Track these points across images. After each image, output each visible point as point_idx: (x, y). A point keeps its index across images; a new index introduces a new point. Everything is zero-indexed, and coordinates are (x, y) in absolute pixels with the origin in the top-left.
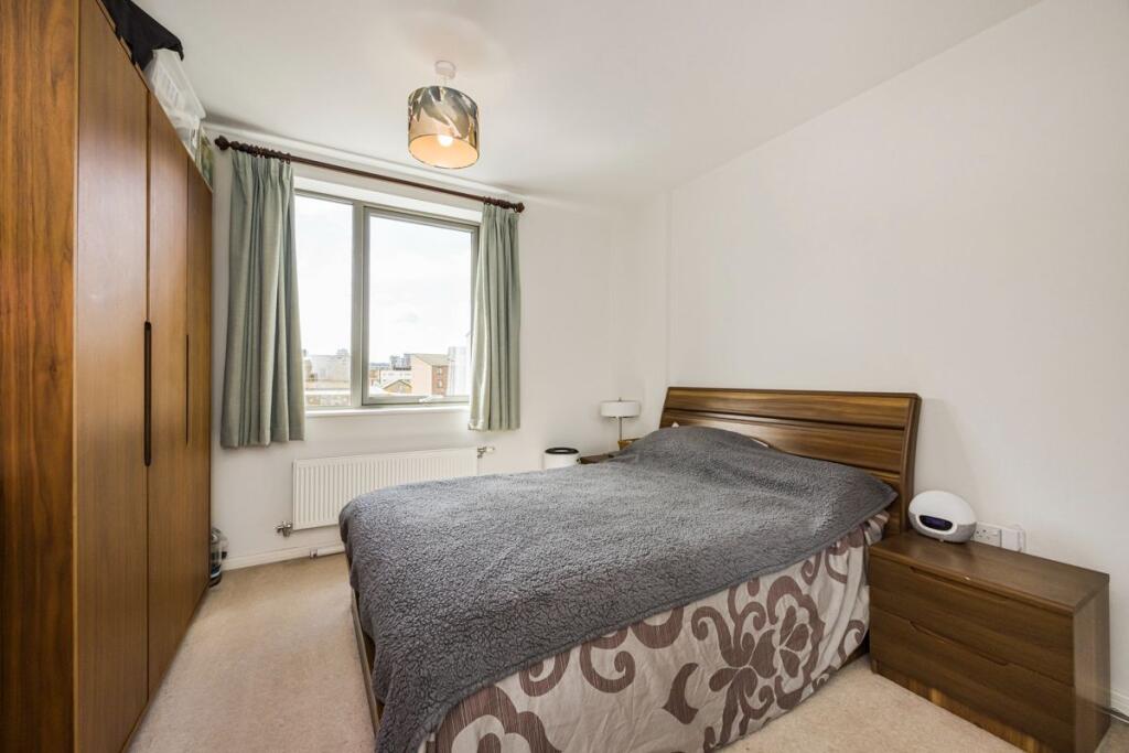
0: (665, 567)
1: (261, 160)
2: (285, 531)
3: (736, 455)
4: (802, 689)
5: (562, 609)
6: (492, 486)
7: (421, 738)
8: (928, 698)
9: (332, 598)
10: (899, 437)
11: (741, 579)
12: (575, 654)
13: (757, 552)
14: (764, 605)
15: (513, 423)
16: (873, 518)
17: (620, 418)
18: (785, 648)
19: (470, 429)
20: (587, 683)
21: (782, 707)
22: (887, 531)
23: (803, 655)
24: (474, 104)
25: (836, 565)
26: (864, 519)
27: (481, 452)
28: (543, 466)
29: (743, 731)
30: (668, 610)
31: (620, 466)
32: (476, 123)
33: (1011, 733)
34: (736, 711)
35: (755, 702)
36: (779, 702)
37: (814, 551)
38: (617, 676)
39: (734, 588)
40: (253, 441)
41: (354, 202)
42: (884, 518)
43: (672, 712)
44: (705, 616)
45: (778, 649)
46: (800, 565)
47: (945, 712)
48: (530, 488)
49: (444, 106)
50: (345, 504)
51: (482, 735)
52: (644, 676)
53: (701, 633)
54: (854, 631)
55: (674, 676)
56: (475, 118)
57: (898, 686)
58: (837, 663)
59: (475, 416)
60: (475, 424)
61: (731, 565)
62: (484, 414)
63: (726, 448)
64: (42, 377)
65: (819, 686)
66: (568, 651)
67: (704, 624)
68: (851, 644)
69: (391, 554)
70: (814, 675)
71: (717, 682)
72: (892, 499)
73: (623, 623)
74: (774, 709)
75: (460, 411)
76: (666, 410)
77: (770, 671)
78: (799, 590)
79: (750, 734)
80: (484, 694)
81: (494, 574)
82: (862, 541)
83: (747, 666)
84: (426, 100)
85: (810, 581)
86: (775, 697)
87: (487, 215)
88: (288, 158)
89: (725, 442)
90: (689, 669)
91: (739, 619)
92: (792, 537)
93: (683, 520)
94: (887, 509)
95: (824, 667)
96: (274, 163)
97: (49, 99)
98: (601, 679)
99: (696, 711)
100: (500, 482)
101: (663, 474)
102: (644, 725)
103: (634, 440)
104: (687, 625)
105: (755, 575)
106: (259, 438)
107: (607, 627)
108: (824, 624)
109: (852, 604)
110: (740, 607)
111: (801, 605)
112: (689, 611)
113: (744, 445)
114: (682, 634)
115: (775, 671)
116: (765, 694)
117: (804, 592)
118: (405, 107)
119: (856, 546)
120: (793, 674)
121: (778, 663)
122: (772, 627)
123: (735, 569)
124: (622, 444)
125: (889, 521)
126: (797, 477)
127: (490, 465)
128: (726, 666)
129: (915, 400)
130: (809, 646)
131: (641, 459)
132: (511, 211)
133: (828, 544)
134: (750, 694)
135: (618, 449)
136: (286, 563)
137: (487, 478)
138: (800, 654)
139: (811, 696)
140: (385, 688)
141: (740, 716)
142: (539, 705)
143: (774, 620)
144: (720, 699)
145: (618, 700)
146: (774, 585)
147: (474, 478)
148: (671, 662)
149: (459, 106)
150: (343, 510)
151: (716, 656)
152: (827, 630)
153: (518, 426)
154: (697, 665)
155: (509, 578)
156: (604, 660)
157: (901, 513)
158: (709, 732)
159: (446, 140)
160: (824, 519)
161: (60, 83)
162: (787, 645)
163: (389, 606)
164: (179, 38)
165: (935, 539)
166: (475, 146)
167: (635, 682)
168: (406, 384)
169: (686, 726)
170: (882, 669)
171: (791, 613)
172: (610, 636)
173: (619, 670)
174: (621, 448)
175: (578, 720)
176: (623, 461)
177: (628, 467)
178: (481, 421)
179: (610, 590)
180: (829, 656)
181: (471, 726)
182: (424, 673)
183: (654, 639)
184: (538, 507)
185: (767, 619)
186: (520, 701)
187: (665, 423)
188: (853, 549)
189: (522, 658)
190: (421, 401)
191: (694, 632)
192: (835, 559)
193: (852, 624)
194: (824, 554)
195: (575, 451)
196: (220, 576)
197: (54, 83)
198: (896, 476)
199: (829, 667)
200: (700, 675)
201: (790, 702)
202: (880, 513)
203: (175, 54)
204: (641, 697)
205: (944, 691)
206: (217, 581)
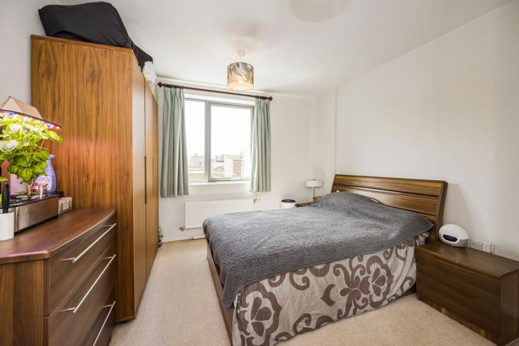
0: (323, 248)
1: (173, 89)
2: (182, 229)
3: (362, 205)
4: (382, 301)
5: (283, 259)
6: (259, 215)
7: (237, 293)
8: (440, 311)
9: (201, 254)
10: (436, 200)
11: (355, 255)
12: (288, 275)
13: (363, 245)
14: (365, 266)
15: (268, 189)
16: (421, 235)
17: (314, 188)
18: (374, 284)
19: (250, 191)
20: (292, 285)
21: (372, 307)
22: (427, 240)
23: (383, 288)
24: (252, 67)
25: (401, 253)
26: (416, 235)
27: (255, 201)
28: (281, 207)
29: (355, 313)
30: (324, 263)
31: (312, 208)
32: (253, 74)
33: (475, 327)
34: (351, 305)
35: (360, 303)
36: (370, 304)
37: (389, 246)
38: (303, 285)
39: (352, 258)
40: (172, 195)
41: (205, 101)
42: (427, 235)
43: (324, 301)
44: (339, 267)
45: (371, 284)
46: (383, 252)
47: (447, 317)
48: (274, 216)
49: (241, 70)
50: (205, 219)
51: (255, 297)
52: (313, 286)
53: (337, 273)
54: (408, 282)
55: (325, 288)
56: (252, 72)
57: (428, 306)
58: (399, 293)
59: (252, 186)
60: (252, 189)
61: (351, 249)
62: (256, 186)
63: (358, 202)
64: (125, 178)
65: (391, 302)
66: (285, 274)
67: (338, 271)
68: (407, 286)
69: (224, 238)
70: (388, 297)
71: (343, 292)
72: (431, 227)
73: (305, 266)
74: (369, 307)
75: (247, 184)
76: (334, 184)
77: (367, 292)
78: (382, 262)
79: (358, 315)
80: (256, 284)
81: (260, 246)
82: (414, 244)
83: (357, 289)
84: (234, 68)
85: (387, 259)
86: (369, 302)
87: (257, 103)
88: (182, 88)
89: (358, 200)
90: (332, 286)
91: (354, 271)
92: (380, 241)
93: (334, 232)
94: (428, 231)
95: (393, 294)
96: (178, 90)
97: (126, 94)
98: (297, 285)
99: (335, 302)
100: (262, 213)
101: (330, 212)
102: (313, 304)
103: (320, 197)
104: (331, 270)
105: (361, 254)
106: (173, 194)
107: (300, 267)
108: (393, 277)
109: (408, 269)
110: (354, 266)
111: (382, 268)
112: (332, 265)
113: (367, 201)
114: (329, 273)
115: (369, 292)
116: (364, 300)
117: (384, 263)
118: (226, 70)
119: (411, 246)
120: (378, 295)
121: (371, 289)
122: (369, 275)
123: (353, 251)
124: (315, 199)
125: (429, 237)
126: (387, 216)
127: (259, 206)
128: (347, 287)
129: (445, 185)
130: (386, 285)
131: (322, 206)
132: (267, 100)
133: (397, 244)
134: (358, 300)
135: (313, 201)
136: (182, 241)
137: (257, 212)
138: (382, 288)
139: (387, 305)
140: (224, 280)
141: (353, 307)
142: (274, 290)
143: (369, 272)
144: (345, 299)
145: (303, 293)
146: (370, 258)
147: (252, 212)
148: (324, 283)
149: (246, 69)
150: (204, 222)
151: (343, 283)
152: (395, 279)
153: (270, 190)
154: (335, 285)
155: (265, 248)
156: (298, 279)
157: (436, 233)
158: (340, 311)
159: (241, 82)
160: (396, 234)
161: (128, 88)
162: (376, 283)
163: (224, 254)
164: (152, 56)
165: (450, 246)
166: (253, 83)
167: (310, 288)
168: (222, 168)
169: (331, 307)
170: (422, 298)
171: (377, 271)
172: (301, 270)
173: (304, 283)
174: (314, 200)
175: (288, 298)
176: (314, 206)
177: (316, 209)
178: (255, 188)
179: (300, 254)
180: (395, 289)
181: (252, 293)
182: (237, 274)
183: (317, 274)
184: (277, 224)
185: (366, 272)
186: (268, 289)
187: (333, 190)
188: (410, 247)
189: (269, 274)
190: (231, 179)
191: (334, 272)
192: (400, 251)
193: (407, 279)
194: (395, 248)
195: (294, 201)
196: (161, 244)
197: (127, 88)
198: (435, 217)
199: (395, 294)
200: (336, 289)
201: (376, 306)
202: (425, 233)
203: (151, 62)
204: (312, 293)
205: (446, 308)
206: (160, 246)
